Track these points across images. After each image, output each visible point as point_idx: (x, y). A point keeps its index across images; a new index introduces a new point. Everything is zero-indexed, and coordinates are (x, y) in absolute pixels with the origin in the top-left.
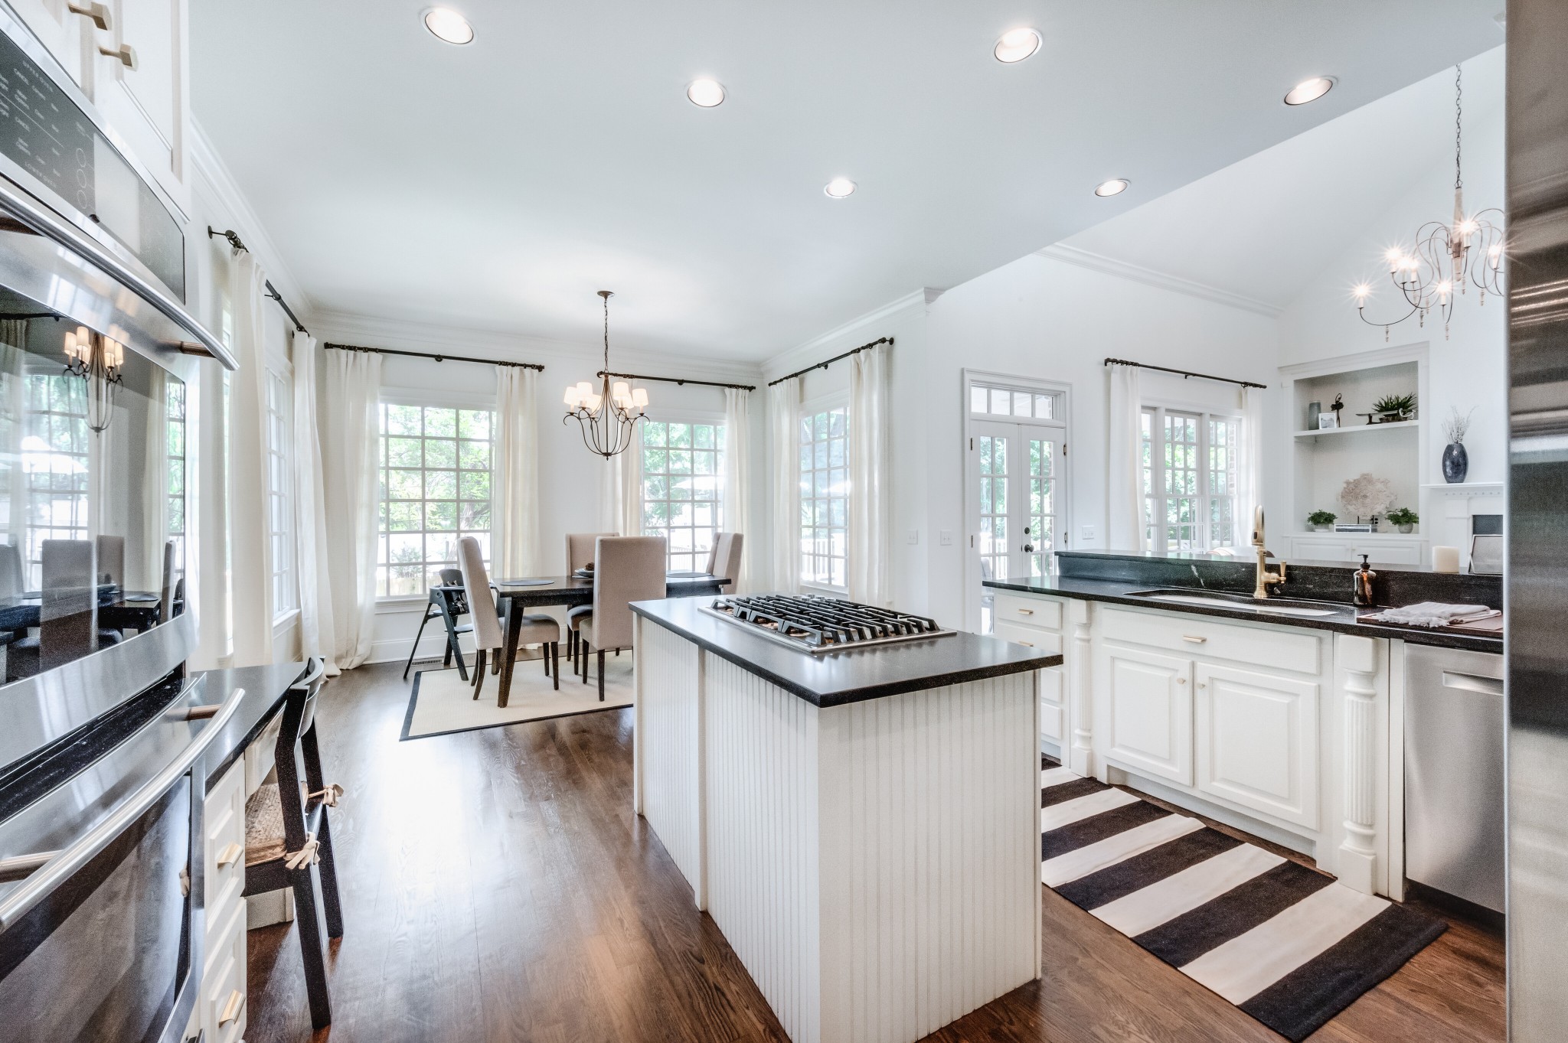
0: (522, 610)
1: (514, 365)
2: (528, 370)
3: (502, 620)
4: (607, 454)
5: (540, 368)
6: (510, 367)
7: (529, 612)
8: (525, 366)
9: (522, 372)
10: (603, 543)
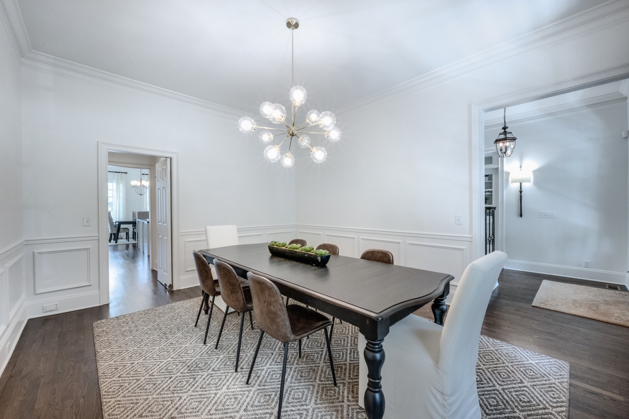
0: (120, 225)
1: (119, 172)
2: (123, 174)
3: (116, 228)
4: (141, 195)
5: (126, 173)
6: (118, 173)
7: (122, 226)
8: (122, 173)
9: (121, 175)
10: (138, 212)
